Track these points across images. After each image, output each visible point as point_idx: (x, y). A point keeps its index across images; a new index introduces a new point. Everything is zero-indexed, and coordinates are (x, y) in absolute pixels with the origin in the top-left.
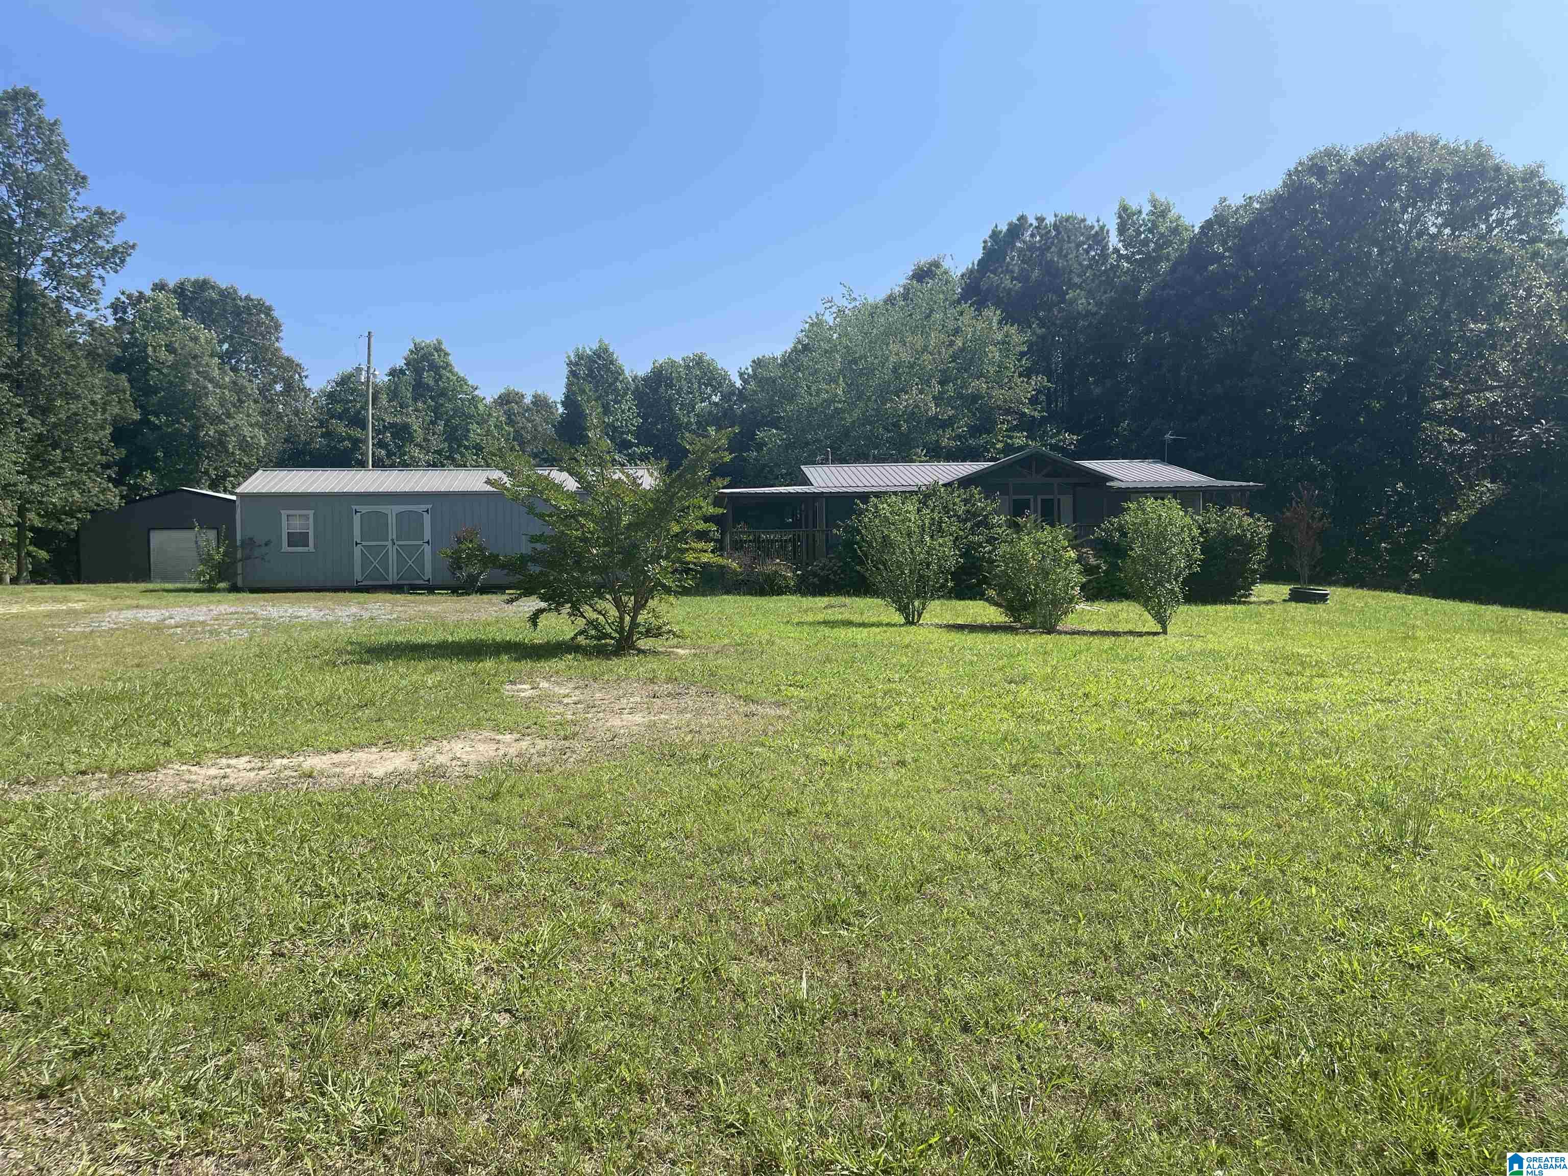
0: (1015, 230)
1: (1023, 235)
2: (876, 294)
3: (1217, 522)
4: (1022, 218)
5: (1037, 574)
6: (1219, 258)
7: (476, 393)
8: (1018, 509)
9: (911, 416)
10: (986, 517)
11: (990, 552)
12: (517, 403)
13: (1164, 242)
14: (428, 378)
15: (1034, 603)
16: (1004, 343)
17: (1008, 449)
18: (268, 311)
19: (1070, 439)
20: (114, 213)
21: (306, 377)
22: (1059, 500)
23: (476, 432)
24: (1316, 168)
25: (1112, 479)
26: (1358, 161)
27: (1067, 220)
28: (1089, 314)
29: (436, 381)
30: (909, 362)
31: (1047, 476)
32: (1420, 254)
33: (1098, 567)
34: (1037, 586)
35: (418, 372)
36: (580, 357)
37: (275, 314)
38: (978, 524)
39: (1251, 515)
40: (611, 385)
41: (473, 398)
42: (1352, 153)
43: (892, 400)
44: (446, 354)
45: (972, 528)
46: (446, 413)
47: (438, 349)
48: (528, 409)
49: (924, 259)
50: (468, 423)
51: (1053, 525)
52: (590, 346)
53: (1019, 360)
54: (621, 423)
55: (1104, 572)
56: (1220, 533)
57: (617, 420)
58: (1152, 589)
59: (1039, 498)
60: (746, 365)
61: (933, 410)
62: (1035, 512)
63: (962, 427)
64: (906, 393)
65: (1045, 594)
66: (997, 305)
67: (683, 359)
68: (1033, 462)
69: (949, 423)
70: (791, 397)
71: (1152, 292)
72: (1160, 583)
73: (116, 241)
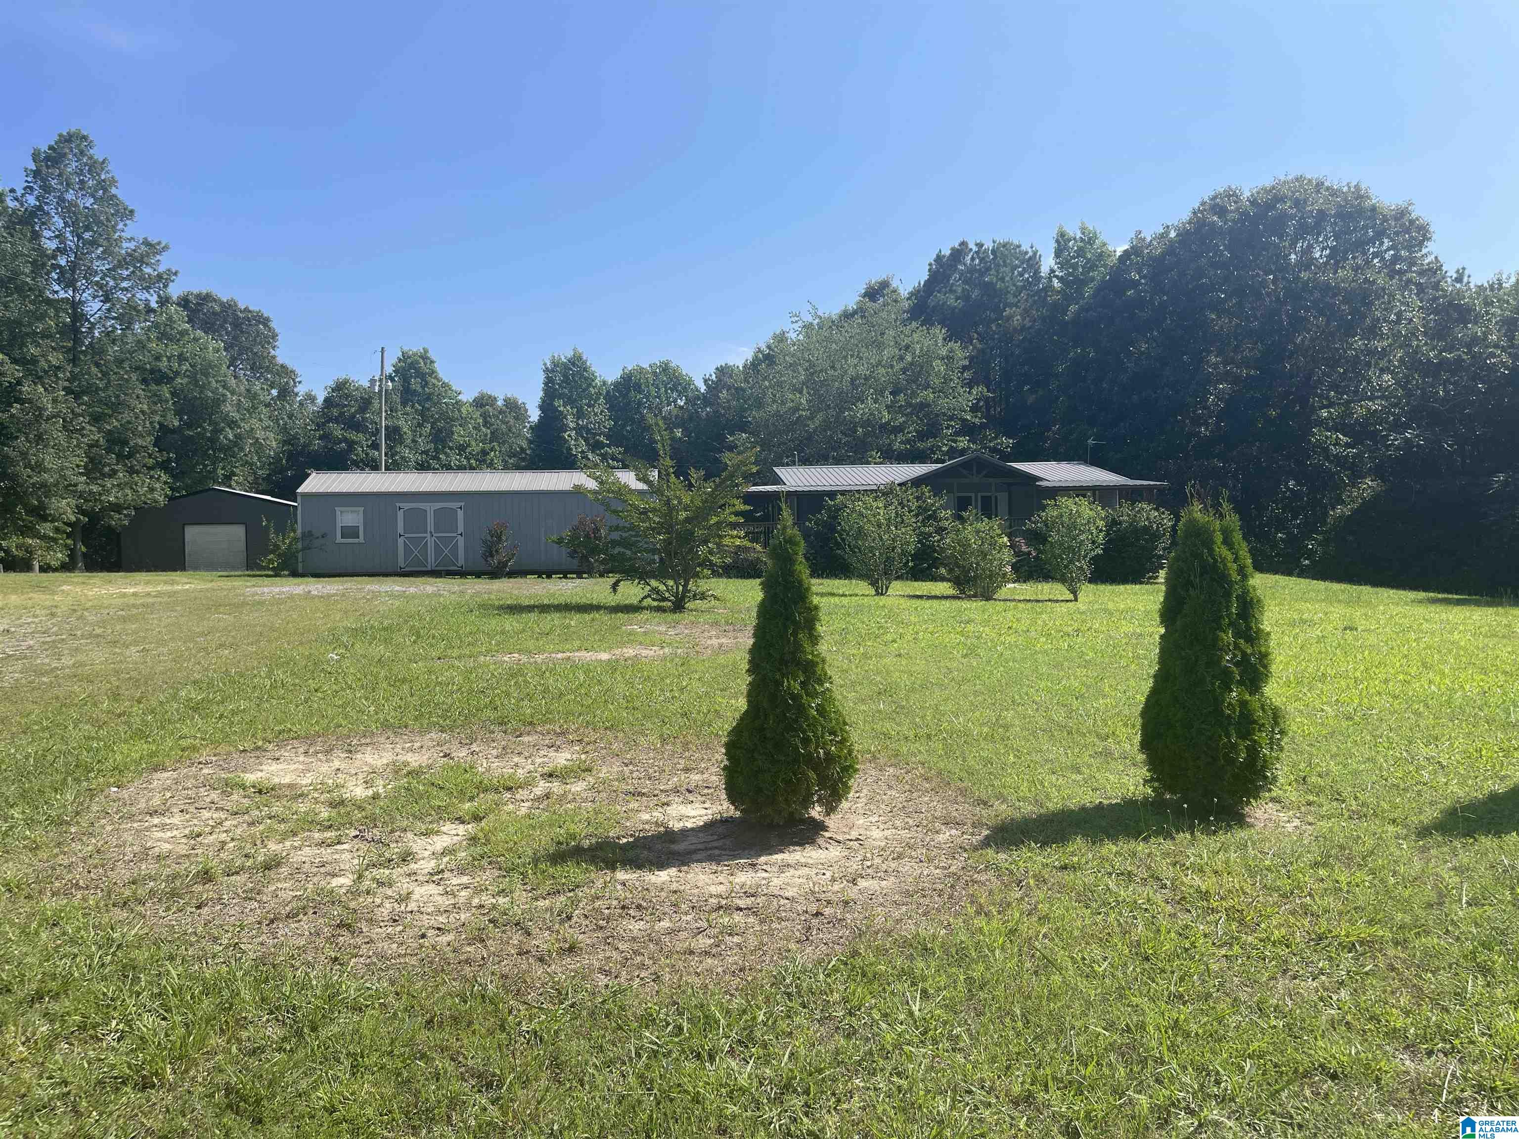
0: (958, 254)
1: (964, 258)
2: (833, 309)
3: (1129, 515)
4: (963, 244)
5: (979, 556)
6: (1135, 284)
7: (459, 397)
8: (962, 504)
9: (866, 423)
10: (935, 511)
11: (938, 541)
12: (492, 406)
13: (1091, 266)
14: (415, 384)
15: (976, 577)
16: (948, 357)
17: (953, 452)
18: (266, 321)
19: (1007, 442)
20: (159, 243)
21: (300, 382)
22: (996, 497)
23: (459, 434)
24: (1217, 206)
25: (1041, 479)
26: (1253, 202)
27: (1004, 246)
28: (1023, 328)
29: (423, 387)
30: (865, 375)
31: (986, 476)
32: (1306, 283)
33: (1029, 553)
34: (977, 564)
35: (406, 380)
36: (555, 364)
37: (272, 325)
38: (929, 517)
39: (1157, 509)
40: (584, 391)
41: (457, 403)
42: (1247, 194)
43: (850, 409)
44: (432, 362)
45: (923, 520)
46: (432, 416)
47: (425, 357)
48: (501, 412)
49: (875, 278)
50: (452, 426)
51: (990, 518)
52: (565, 354)
53: (962, 373)
54: (594, 425)
55: (1034, 558)
56: (1131, 524)
57: (591, 423)
58: (1066, 567)
59: (979, 495)
60: (710, 371)
61: (886, 416)
62: (976, 508)
63: (911, 431)
64: (863, 402)
65: (983, 570)
66: (943, 323)
67: (650, 366)
68: (974, 465)
69: (899, 429)
70: (759, 404)
71: (1077, 314)
72: (1071, 562)
73: (162, 269)
